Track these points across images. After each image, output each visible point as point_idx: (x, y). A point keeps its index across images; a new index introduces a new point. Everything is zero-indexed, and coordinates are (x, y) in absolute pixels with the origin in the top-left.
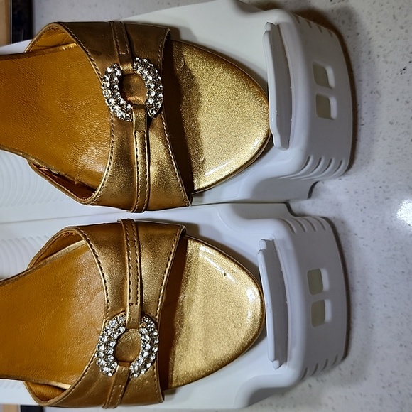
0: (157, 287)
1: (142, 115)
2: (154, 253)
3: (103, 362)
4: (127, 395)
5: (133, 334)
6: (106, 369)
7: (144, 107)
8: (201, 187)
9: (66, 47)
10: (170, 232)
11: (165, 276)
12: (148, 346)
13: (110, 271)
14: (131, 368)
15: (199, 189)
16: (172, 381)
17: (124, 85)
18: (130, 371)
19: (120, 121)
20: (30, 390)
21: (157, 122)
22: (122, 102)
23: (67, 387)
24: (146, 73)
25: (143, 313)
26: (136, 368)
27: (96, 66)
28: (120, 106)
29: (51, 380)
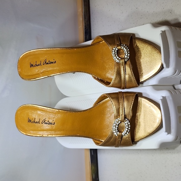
0: (129, 110)
1: (123, 61)
2: (128, 100)
3: (114, 131)
4: (122, 142)
5: (123, 124)
6: (115, 134)
7: (124, 58)
8: (142, 81)
9: (102, 42)
10: (132, 94)
11: (131, 107)
12: (127, 127)
13: (115, 105)
14: (122, 134)
15: (141, 82)
16: (135, 139)
17: (118, 53)
18: (122, 135)
19: (117, 63)
20: (94, 142)
21: (128, 63)
22: (118, 57)
23: (103, 141)
24: (124, 49)
25: (125, 117)
26: (124, 134)
27: (110, 48)
28: (117, 59)
29: (100, 139)
